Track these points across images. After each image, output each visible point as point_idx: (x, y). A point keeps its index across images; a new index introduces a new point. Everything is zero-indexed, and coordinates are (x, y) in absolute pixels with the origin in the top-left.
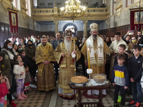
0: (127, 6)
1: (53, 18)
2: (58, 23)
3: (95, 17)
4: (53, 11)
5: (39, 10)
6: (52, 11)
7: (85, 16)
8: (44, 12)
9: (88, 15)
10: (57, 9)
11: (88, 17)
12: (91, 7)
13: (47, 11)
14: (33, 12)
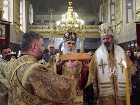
0: (127, 22)
1: (48, 35)
2: (54, 40)
3: (93, 35)
4: (49, 28)
5: (35, 26)
6: (47, 28)
7: (82, 33)
8: (40, 28)
9: (85, 32)
10: (53, 26)
11: (86, 35)
12: (88, 24)
13: (42, 28)
14: (28, 28)
